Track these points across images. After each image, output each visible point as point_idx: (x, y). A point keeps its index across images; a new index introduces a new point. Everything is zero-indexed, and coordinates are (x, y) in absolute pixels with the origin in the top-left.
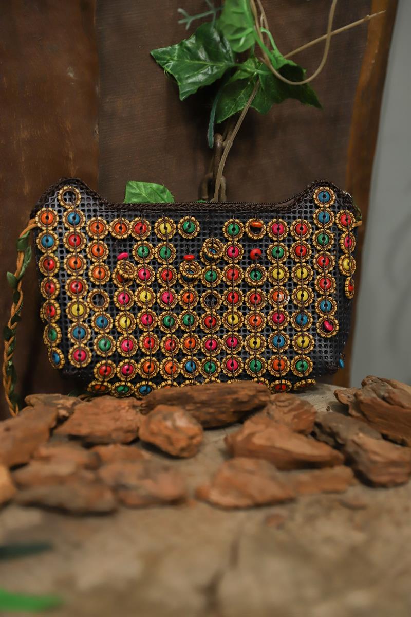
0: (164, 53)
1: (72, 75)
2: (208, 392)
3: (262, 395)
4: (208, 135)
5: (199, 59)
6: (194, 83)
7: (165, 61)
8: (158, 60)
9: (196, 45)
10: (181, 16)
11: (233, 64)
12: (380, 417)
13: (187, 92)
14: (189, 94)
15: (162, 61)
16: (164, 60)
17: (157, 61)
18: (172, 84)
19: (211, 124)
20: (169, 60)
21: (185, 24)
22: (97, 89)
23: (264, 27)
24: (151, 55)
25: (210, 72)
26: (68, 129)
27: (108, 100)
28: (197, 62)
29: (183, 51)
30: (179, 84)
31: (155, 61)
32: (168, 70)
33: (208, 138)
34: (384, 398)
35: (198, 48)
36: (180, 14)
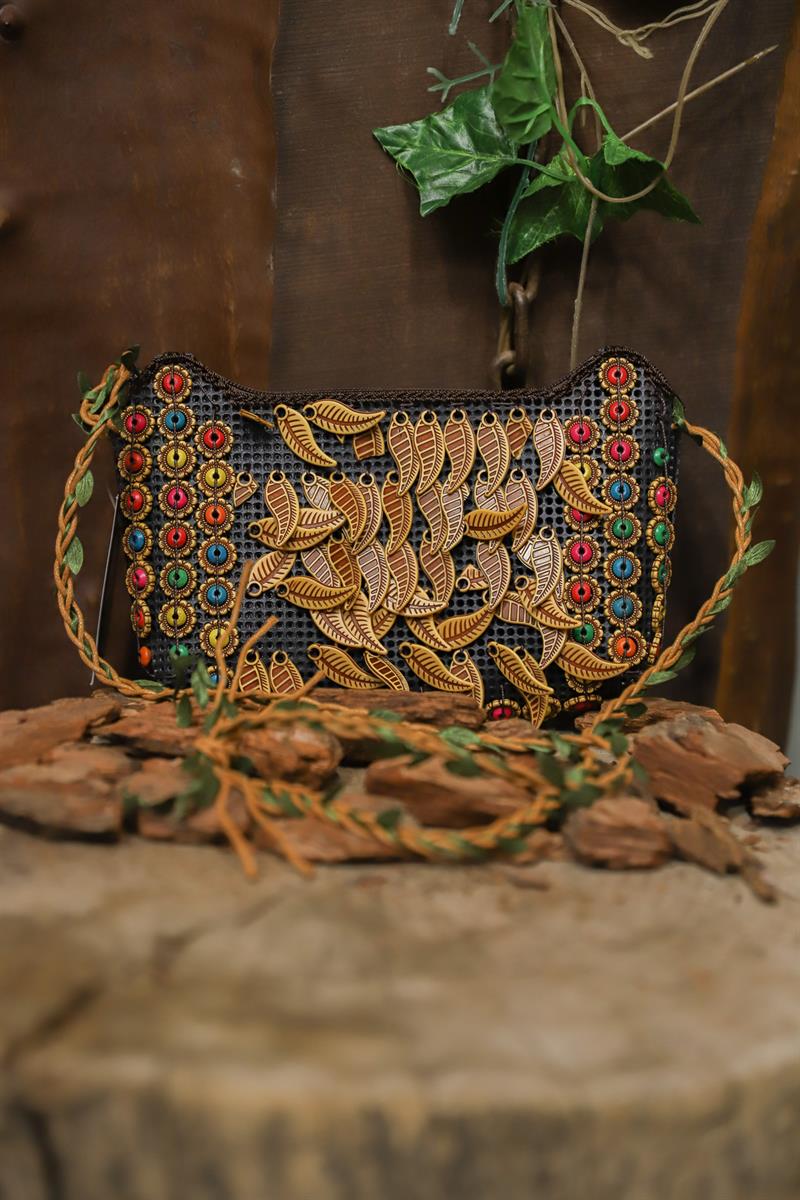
0: (398, 134)
1: (237, 171)
2: (373, 700)
3: (463, 714)
4: (497, 284)
5: (456, 147)
6: (444, 188)
7: (399, 148)
8: (387, 145)
9: (454, 124)
10: (435, 81)
11: (514, 159)
12: (666, 771)
13: (433, 202)
14: (437, 205)
15: (394, 148)
16: (397, 146)
17: (384, 147)
18: (410, 186)
19: (501, 264)
20: (405, 147)
21: (440, 92)
23: (588, 97)
24: (374, 137)
25: (474, 171)
26: (229, 262)
27: (290, 214)
28: (452, 152)
29: (431, 132)
30: (421, 187)
31: (382, 148)
32: (404, 163)
33: (498, 288)
34: (678, 740)
35: (456, 128)
36: (432, 75)
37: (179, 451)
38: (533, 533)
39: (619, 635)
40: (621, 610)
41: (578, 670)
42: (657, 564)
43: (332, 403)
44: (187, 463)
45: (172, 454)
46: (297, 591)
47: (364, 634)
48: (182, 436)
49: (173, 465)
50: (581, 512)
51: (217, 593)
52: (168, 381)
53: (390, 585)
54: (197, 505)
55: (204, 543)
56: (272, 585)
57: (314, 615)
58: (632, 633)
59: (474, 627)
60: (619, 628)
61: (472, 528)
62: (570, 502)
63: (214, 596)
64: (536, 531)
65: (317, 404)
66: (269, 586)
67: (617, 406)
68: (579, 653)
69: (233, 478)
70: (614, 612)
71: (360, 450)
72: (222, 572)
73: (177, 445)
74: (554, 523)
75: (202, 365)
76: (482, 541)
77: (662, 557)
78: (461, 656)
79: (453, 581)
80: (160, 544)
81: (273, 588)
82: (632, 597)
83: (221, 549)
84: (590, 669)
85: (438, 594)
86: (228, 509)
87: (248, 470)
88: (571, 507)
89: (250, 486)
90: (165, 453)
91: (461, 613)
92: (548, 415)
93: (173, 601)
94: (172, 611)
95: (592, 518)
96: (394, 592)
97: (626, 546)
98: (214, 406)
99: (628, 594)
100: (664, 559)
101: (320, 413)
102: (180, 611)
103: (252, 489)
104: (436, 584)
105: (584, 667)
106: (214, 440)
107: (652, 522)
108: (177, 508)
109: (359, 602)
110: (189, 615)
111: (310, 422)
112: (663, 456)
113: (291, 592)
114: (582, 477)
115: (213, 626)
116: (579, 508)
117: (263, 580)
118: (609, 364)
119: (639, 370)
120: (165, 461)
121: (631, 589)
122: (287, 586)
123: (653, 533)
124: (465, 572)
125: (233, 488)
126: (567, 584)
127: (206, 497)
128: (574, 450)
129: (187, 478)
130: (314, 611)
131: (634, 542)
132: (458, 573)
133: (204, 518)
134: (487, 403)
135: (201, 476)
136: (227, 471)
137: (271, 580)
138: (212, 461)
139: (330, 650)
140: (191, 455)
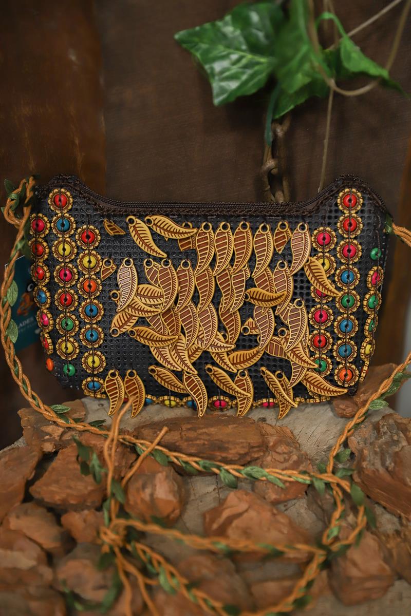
22: (101, 80)
26: (73, 115)
37: (66, 244)
38: (290, 302)
39: (342, 368)
40: (344, 353)
42: (369, 321)
43: (163, 219)
44: (71, 253)
45: (61, 247)
46: (141, 335)
47: (183, 361)
48: (68, 236)
49: (62, 254)
50: (321, 292)
51: (92, 335)
52: (58, 200)
53: (199, 331)
54: (78, 280)
55: (83, 304)
56: (126, 330)
57: (152, 350)
58: (350, 367)
59: (252, 358)
60: (342, 363)
61: (251, 298)
62: (315, 285)
63: (90, 337)
64: (293, 300)
65: (154, 217)
66: (124, 330)
67: (348, 222)
68: (316, 380)
69: (101, 263)
70: (339, 354)
71: (182, 246)
72: (94, 322)
73: (64, 241)
74: (305, 297)
75: (78, 189)
76: (257, 306)
77: (372, 316)
78: (243, 375)
79: (239, 329)
80: (56, 302)
81: (127, 331)
82: (351, 344)
83: (94, 308)
84: (323, 389)
85: (230, 337)
86: (97, 283)
87: (110, 257)
88: (315, 288)
89: (112, 268)
90: (57, 246)
91: (244, 349)
92: (302, 227)
93: (64, 338)
94: (65, 344)
96: (202, 336)
97: (350, 312)
98: (88, 215)
99: (349, 343)
100: (374, 318)
102: (69, 345)
103: (113, 270)
104: (228, 330)
105: (319, 388)
106: (88, 238)
107: (367, 296)
108: (65, 282)
109: (180, 341)
110: (75, 348)
111: (149, 228)
112: (376, 254)
113: (137, 335)
114: (323, 270)
115: (90, 354)
116: (320, 290)
117: (120, 327)
118: (345, 193)
119: (365, 196)
120: (57, 251)
121: (351, 339)
122: (135, 331)
123: (367, 303)
124: (247, 323)
125: (100, 269)
126: (311, 336)
127: (84, 275)
128: (318, 250)
129: (71, 262)
130: (152, 347)
131: (355, 310)
132: (243, 323)
133: (82, 288)
134: (264, 217)
135: (80, 261)
136: (97, 258)
137: (125, 327)
138: (87, 252)
139: (161, 371)
140: (73, 248)
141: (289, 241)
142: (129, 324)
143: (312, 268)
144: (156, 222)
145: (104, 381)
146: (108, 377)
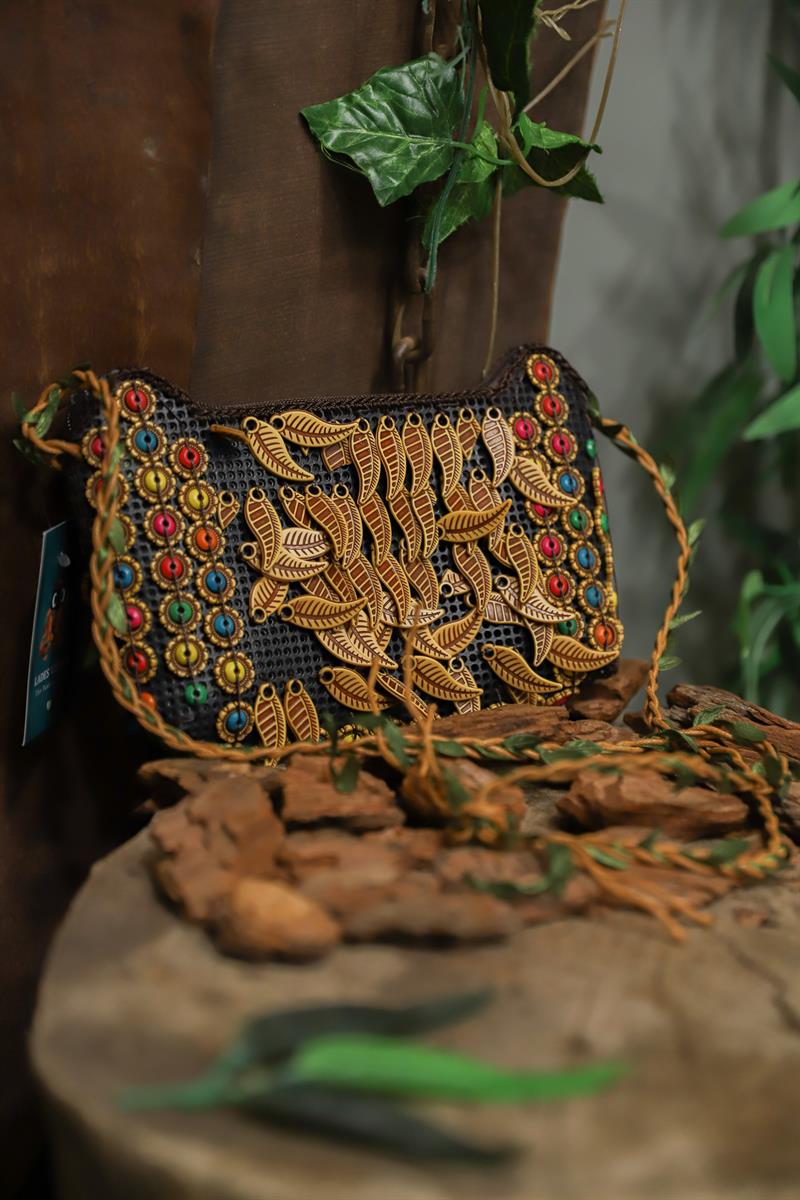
1: (150, 153)
22: (205, 181)
26: (138, 256)
37: (158, 473)
40: (594, 599)
41: (570, 662)
43: (302, 414)
44: (169, 485)
45: (151, 476)
46: (303, 612)
47: (371, 651)
48: (157, 457)
49: (155, 489)
50: (544, 506)
51: (225, 623)
52: (131, 398)
54: (186, 531)
55: (201, 571)
57: (321, 637)
59: (466, 631)
60: (596, 617)
61: (448, 531)
62: (532, 497)
63: (222, 627)
65: (286, 414)
66: (273, 610)
67: (549, 402)
68: (569, 646)
69: (216, 498)
70: (588, 602)
71: (331, 460)
72: (225, 600)
73: (154, 467)
76: (457, 543)
79: (437, 588)
80: (155, 576)
81: (277, 610)
82: (600, 585)
83: (219, 575)
84: (582, 660)
85: (427, 603)
86: (217, 532)
87: (228, 488)
88: (533, 502)
89: (233, 505)
90: (143, 476)
91: (455, 618)
92: (494, 414)
93: (179, 637)
94: (182, 648)
95: (553, 510)
97: (585, 536)
98: (181, 423)
99: (596, 583)
101: (289, 424)
102: (192, 648)
103: (236, 509)
104: (423, 593)
105: (576, 659)
106: (189, 461)
107: (598, 512)
108: (166, 536)
110: (200, 650)
111: (281, 433)
113: (296, 614)
115: (228, 659)
116: (544, 502)
117: (266, 605)
118: (534, 361)
120: (145, 485)
121: (596, 578)
122: (292, 608)
123: (601, 522)
124: (446, 578)
125: (217, 509)
126: (546, 578)
127: (194, 521)
128: (523, 446)
129: (170, 502)
130: (320, 631)
131: (590, 532)
132: (440, 579)
133: (197, 544)
135: (185, 498)
136: (209, 492)
137: (273, 604)
138: (191, 482)
139: (342, 672)
140: (170, 477)
141: (480, 436)
142: (277, 598)
143: (523, 471)
144: (289, 423)
145: (254, 708)
146: (259, 698)
